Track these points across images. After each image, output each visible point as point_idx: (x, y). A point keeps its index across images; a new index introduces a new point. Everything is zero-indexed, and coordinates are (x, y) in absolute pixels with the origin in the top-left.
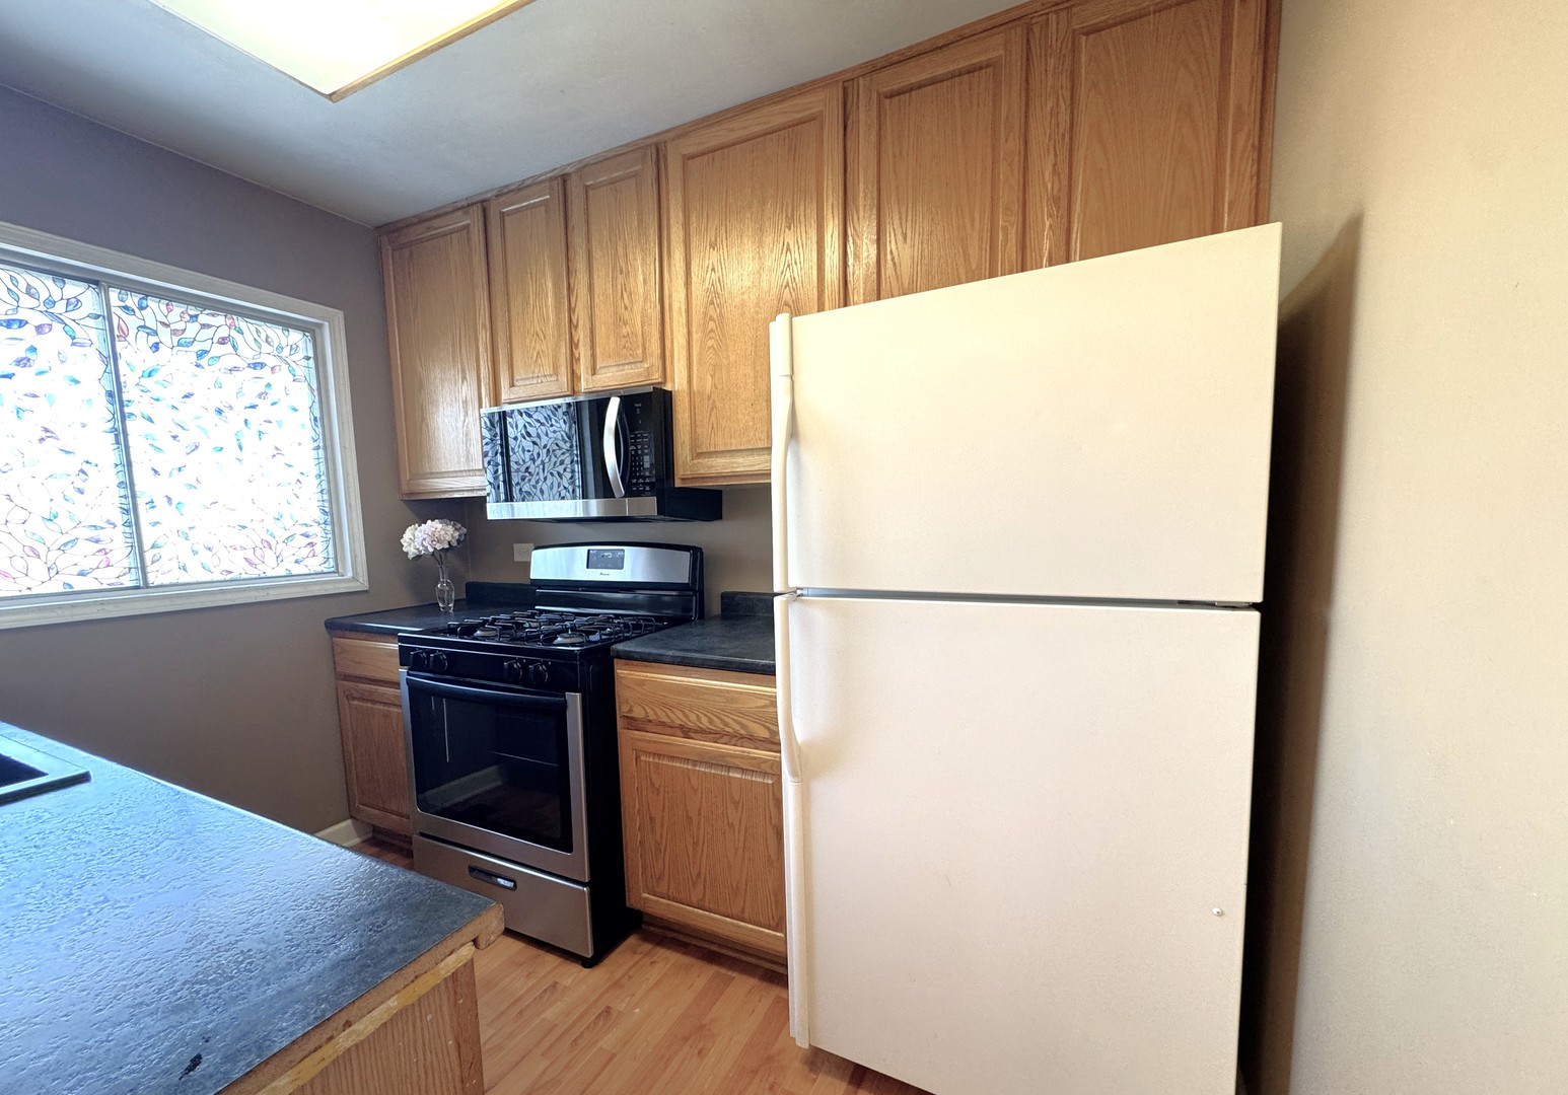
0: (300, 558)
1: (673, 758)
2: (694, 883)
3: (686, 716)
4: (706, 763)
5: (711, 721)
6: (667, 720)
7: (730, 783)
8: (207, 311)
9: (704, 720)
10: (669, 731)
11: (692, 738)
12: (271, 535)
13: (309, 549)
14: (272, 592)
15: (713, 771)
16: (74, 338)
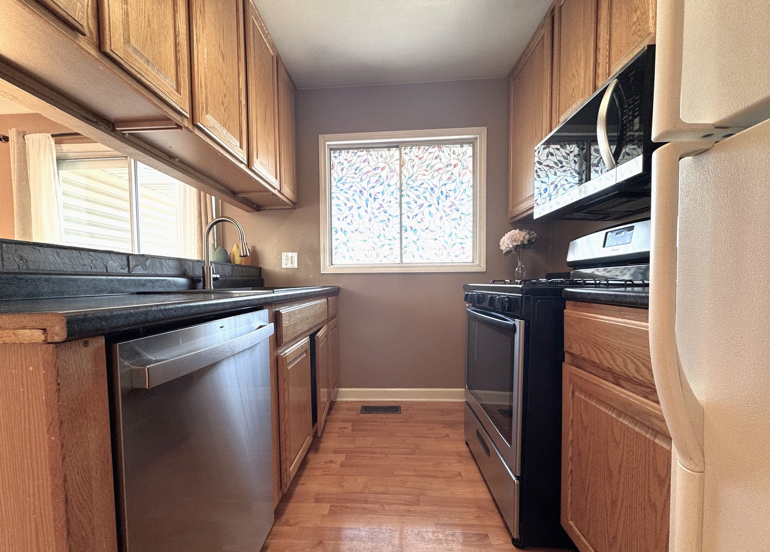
0: (457, 254)
1: (600, 401)
2: (610, 545)
3: (614, 360)
4: (632, 417)
5: (638, 370)
6: (597, 361)
7: (654, 450)
8: (432, 146)
9: (631, 367)
10: (602, 373)
11: (622, 387)
12: (447, 243)
13: (462, 250)
14: (441, 268)
15: (637, 429)
16: (391, 169)
